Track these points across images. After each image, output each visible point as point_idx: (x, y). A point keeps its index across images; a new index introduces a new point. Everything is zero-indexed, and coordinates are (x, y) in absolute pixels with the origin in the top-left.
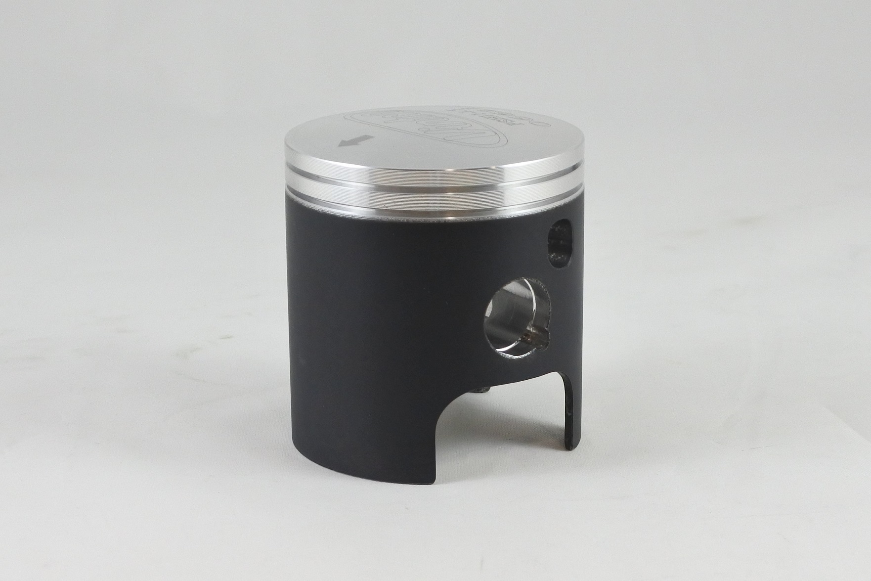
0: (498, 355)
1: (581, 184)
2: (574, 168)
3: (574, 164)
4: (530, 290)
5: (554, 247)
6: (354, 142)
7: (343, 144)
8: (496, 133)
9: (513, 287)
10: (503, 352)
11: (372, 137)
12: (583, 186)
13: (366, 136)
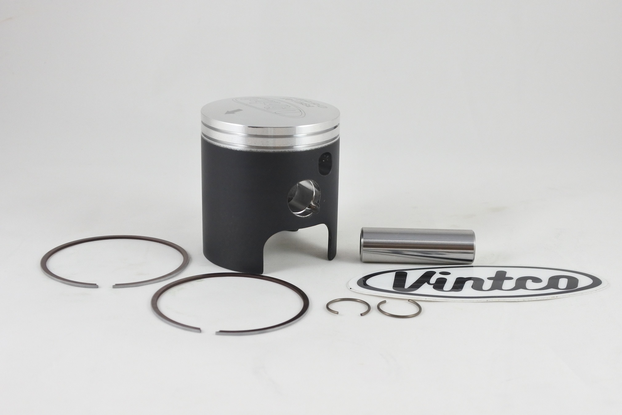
0: (294, 215)
1: (338, 135)
2: (335, 127)
3: (336, 125)
4: (312, 185)
5: (321, 165)
6: (233, 112)
7: (228, 113)
8: (301, 111)
9: (304, 183)
10: (297, 214)
11: (242, 110)
12: (339, 136)
13: (239, 109)
